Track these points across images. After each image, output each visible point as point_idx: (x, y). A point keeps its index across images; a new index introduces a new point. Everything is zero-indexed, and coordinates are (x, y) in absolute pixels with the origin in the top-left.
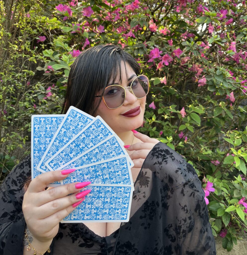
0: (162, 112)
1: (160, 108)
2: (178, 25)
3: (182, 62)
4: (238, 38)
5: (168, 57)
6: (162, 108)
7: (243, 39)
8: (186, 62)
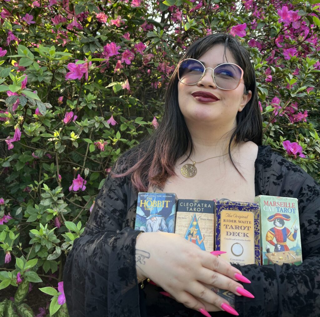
0: (125, 128)
1: (123, 123)
2: (133, 13)
3: (145, 61)
4: (212, 25)
5: (129, 53)
6: (125, 123)
7: (218, 25)
8: (149, 60)
